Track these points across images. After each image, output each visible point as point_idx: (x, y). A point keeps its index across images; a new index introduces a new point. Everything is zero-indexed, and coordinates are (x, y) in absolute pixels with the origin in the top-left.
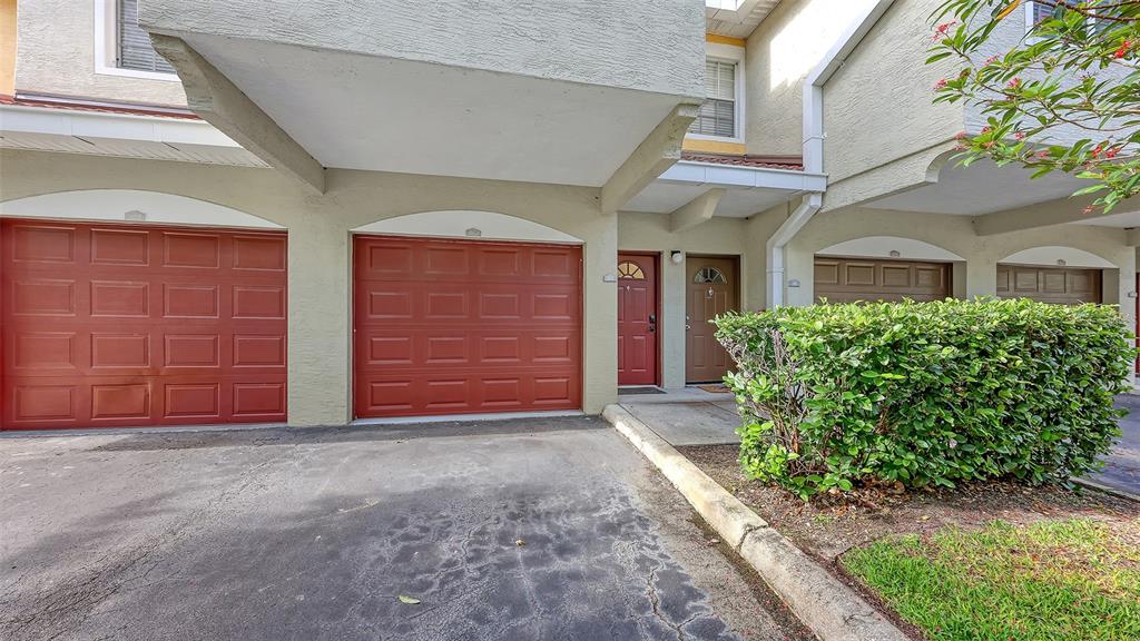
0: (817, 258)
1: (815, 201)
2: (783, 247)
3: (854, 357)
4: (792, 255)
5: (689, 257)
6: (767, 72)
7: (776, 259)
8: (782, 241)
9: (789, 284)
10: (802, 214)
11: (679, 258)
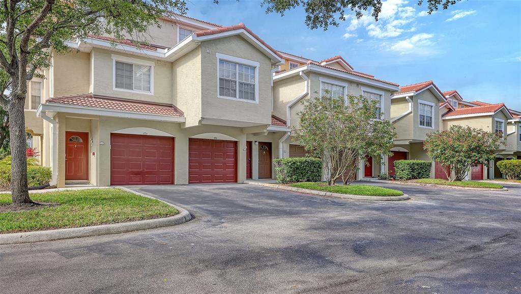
0: (290, 145)
1: (289, 134)
2: (283, 142)
3: (290, 164)
4: (285, 145)
5: (259, 142)
6: (279, 97)
7: (281, 145)
8: (282, 141)
9: (284, 152)
10: (286, 136)
11: (257, 143)
